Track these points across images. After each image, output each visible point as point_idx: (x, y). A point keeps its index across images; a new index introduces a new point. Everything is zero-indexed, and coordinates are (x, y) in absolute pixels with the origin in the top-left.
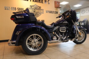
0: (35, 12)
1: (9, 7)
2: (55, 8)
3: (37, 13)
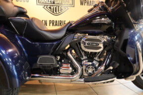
0: (54, 3)
3: (58, 6)
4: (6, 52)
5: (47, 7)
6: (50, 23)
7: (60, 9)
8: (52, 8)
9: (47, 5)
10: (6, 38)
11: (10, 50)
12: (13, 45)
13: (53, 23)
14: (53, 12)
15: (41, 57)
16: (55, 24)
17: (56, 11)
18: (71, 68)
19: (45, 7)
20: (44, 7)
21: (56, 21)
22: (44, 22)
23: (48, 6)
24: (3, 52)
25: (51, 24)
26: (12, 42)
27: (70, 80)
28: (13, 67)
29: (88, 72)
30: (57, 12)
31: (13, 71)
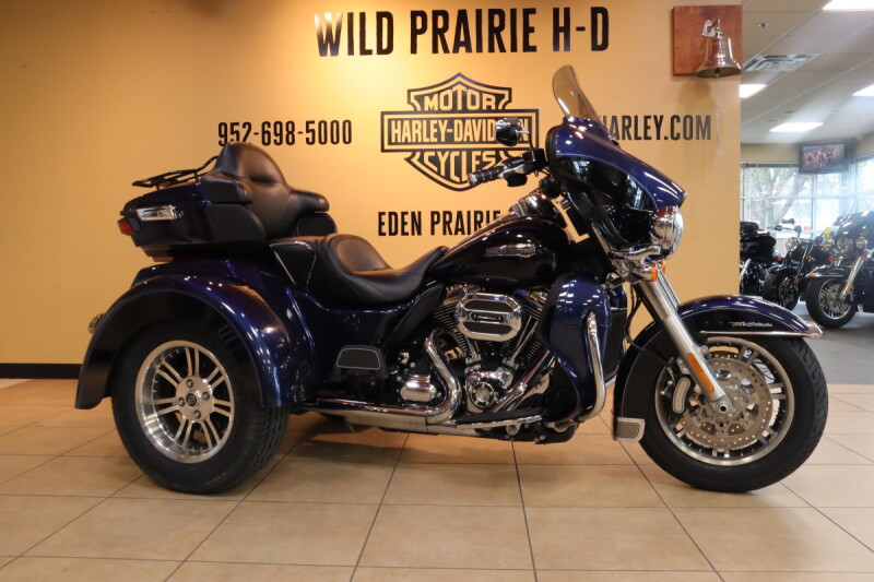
0: (450, 138)
1: (248, 125)
2: (681, 83)
3: (469, 152)
4: (259, 333)
5: (421, 160)
6: (433, 223)
7: (475, 163)
8: (443, 160)
9: (422, 151)
10: (261, 299)
11: (269, 330)
12: (277, 317)
13: (447, 224)
14: (447, 177)
15: (346, 349)
16: (453, 226)
17: (458, 173)
18: (432, 388)
19: (415, 160)
20: (409, 160)
21: (460, 214)
22: (408, 218)
23: (427, 155)
24: (255, 332)
25: (439, 228)
26: (273, 309)
27: (423, 419)
28: (272, 369)
29: (475, 399)
30: (465, 178)
31: (273, 379)
